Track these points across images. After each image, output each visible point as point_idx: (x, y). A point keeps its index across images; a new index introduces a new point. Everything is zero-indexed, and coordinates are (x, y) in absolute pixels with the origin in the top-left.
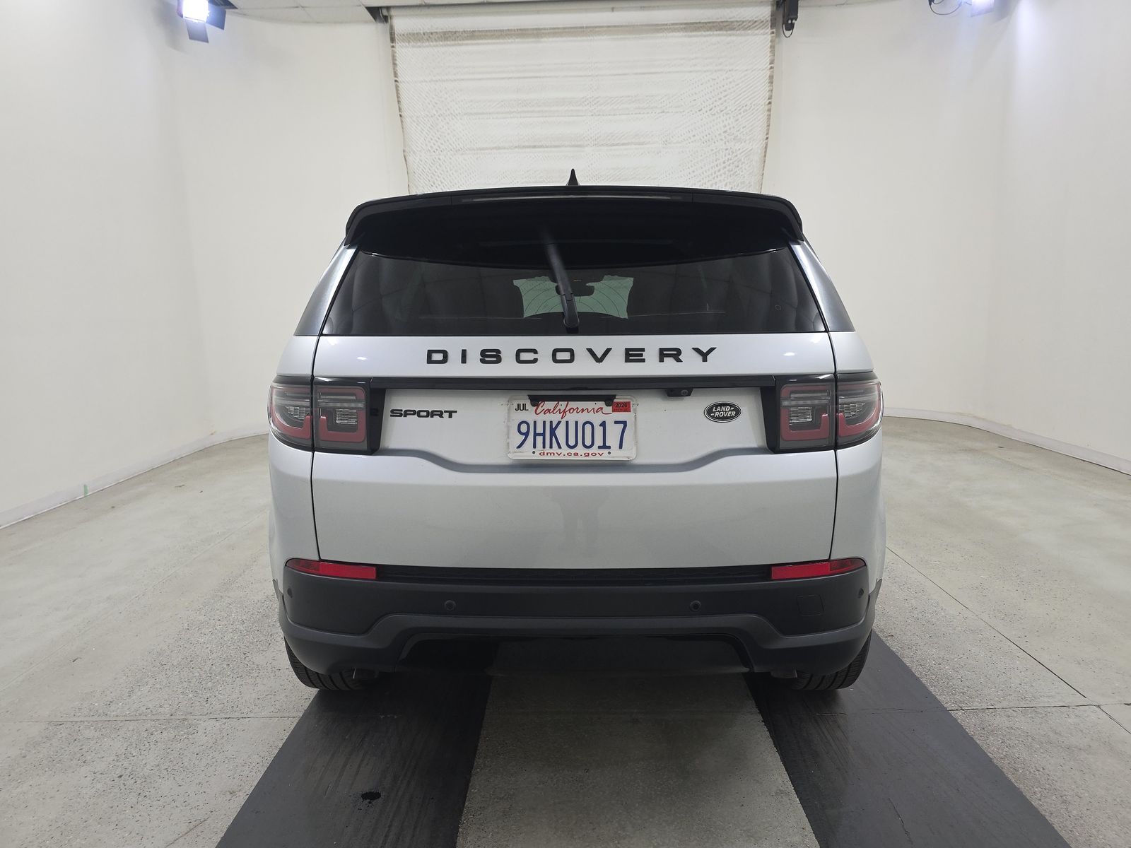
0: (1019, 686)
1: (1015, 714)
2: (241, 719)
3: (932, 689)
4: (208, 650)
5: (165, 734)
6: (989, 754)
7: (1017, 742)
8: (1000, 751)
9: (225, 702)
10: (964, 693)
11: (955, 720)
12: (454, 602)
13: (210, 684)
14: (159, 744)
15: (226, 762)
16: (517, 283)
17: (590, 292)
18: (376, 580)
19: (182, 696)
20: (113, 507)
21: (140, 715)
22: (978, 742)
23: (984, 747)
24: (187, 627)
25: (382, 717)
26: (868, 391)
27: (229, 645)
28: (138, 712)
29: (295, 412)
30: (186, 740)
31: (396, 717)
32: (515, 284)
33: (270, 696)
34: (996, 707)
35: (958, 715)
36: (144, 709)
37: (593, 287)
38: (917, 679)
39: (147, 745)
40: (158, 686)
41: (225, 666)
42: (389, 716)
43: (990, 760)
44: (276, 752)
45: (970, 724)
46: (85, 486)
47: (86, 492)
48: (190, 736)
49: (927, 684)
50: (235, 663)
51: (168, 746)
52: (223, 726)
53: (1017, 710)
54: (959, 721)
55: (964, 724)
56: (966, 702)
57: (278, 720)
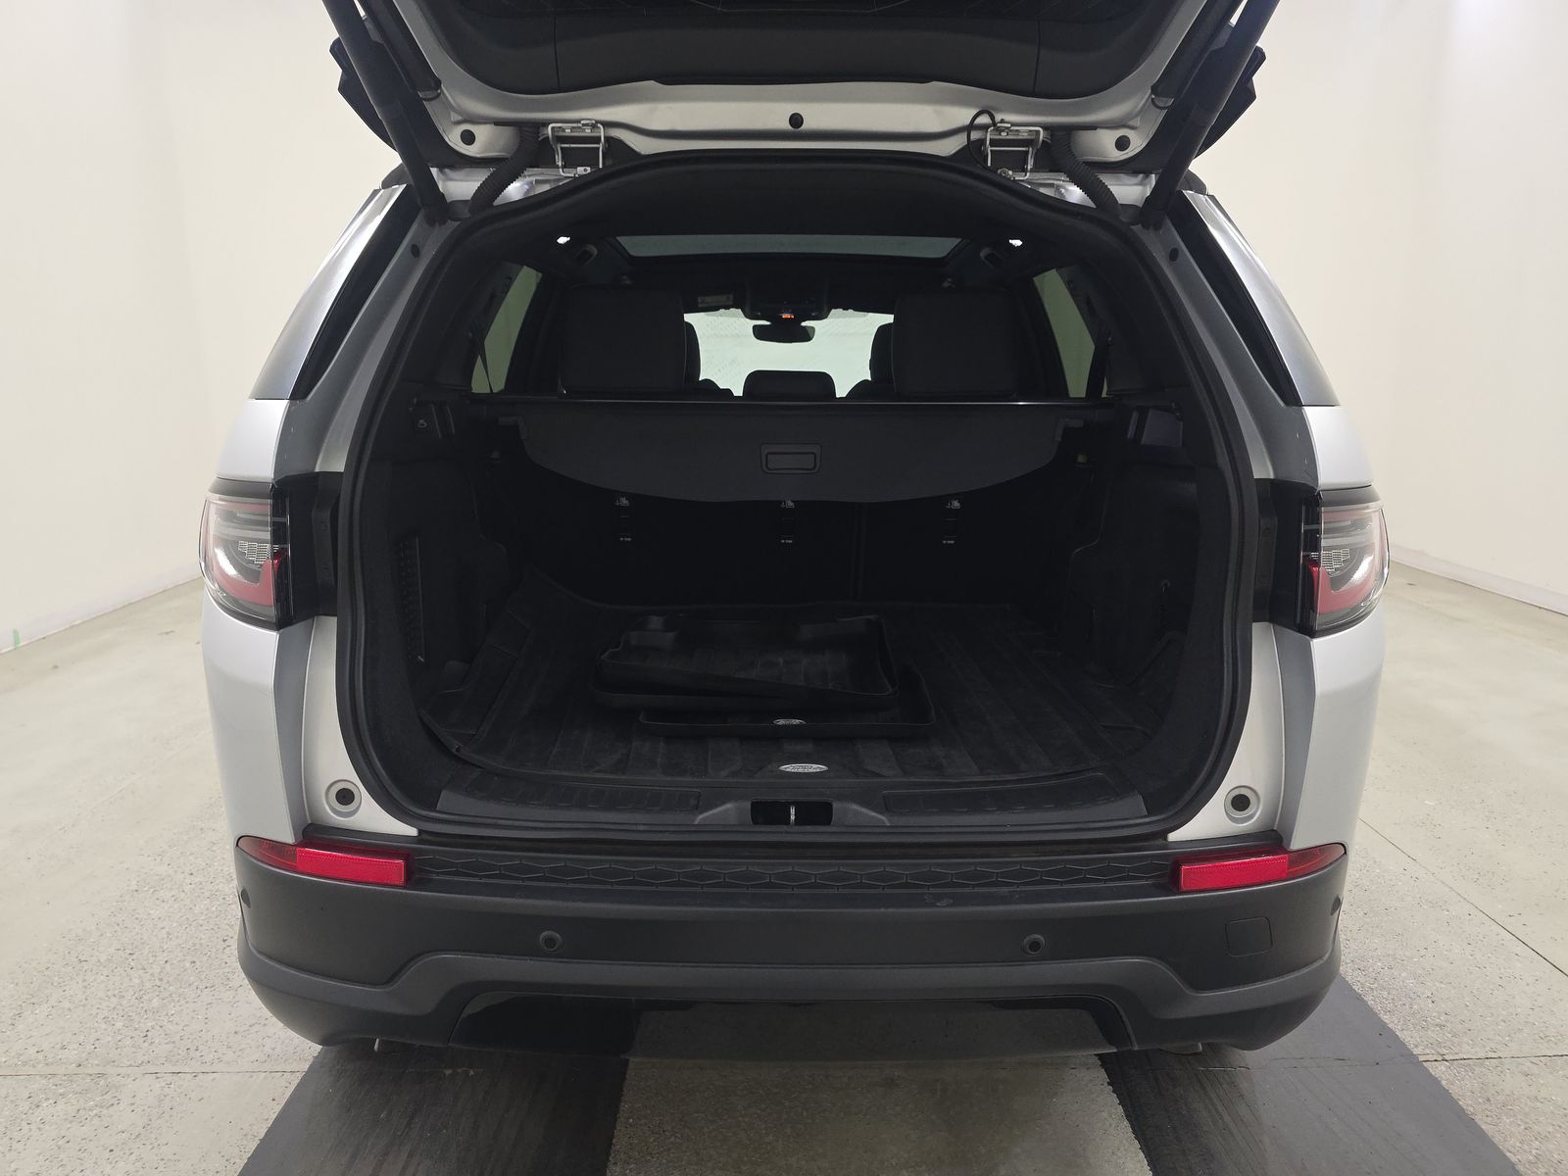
0: (1531, 1012)
1: (1535, 1070)
2: (200, 1076)
3: (1386, 1018)
4: (163, 933)
5: (61, 1106)
6: (1508, 1154)
7: (1551, 1129)
8: (1526, 1147)
9: (177, 1038)
10: (1441, 1026)
11: (1436, 1081)
12: (558, 936)
13: (156, 1002)
14: (47, 1127)
15: (160, 1169)
16: (688, 318)
17: (806, 336)
18: (404, 888)
19: (104, 1026)
20: (56, 667)
21: (25, 1064)
22: (1483, 1127)
23: (1497, 1139)
24: (136, 887)
25: (448, 1072)
26: (1359, 525)
27: (201, 922)
28: (21, 1058)
29: (250, 549)
30: (96, 1121)
31: (472, 1073)
32: (686, 320)
33: (254, 1029)
34: (1500, 1055)
35: (1439, 1070)
36: (32, 1051)
37: (813, 329)
38: (1359, 998)
39: (26, 1128)
40: (67, 1005)
41: (188, 965)
42: (459, 1071)
43: (1513, 1166)
44: (252, 1146)
45: (1462, 1087)
46: (15, 632)
47: (16, 642)
48: (105, 1111)
49: (1377, 1008)
50: (206, 958)
51: (63, 1133)
52: (166, 1090)
53: (1535, 1060)
54: (1444, 1083)
55: (1455, 1090)
56: (1448, 1044)
57: (265, 1078)
